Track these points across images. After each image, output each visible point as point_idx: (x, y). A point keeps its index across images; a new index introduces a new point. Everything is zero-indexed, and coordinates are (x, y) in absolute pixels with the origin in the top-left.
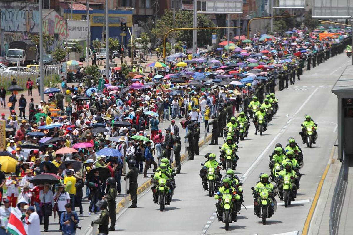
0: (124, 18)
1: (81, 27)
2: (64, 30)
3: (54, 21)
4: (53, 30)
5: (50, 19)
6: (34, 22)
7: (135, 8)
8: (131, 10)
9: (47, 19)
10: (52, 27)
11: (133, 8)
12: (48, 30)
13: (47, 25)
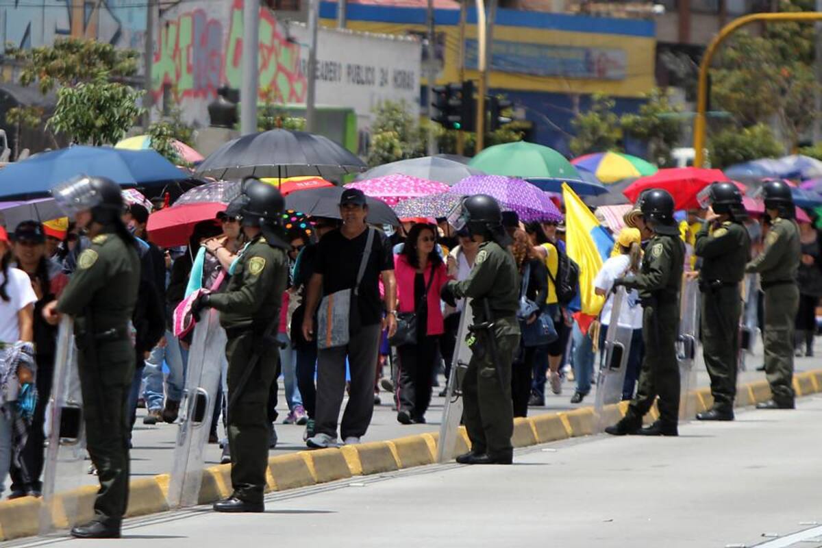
0: (612, 55)
1: (369, 70)
2: (276, 75)
3: (225, 24)
4: (219, 69)
5: (201, 13)
6: (117, 19)
7: (667, 9)
8: (650, 18)
9: (187, 14)
10: (214, 53)
11: (659, 9)
12: (189, 69)
13: (185, 40)
